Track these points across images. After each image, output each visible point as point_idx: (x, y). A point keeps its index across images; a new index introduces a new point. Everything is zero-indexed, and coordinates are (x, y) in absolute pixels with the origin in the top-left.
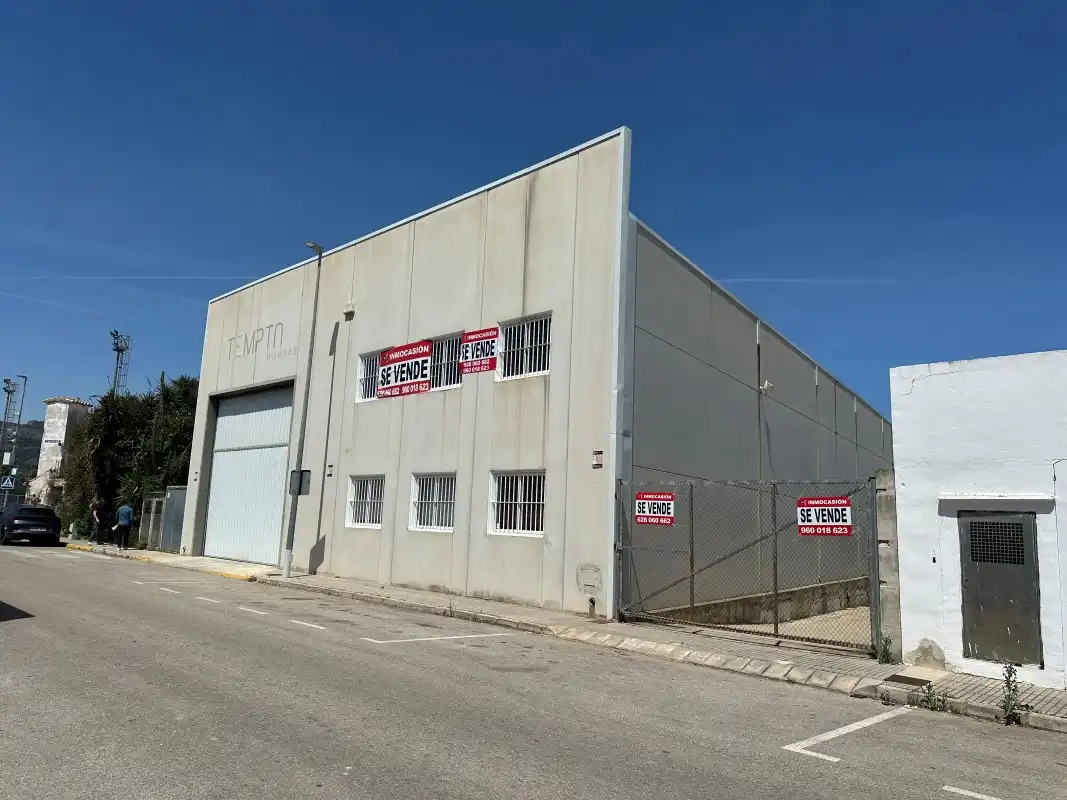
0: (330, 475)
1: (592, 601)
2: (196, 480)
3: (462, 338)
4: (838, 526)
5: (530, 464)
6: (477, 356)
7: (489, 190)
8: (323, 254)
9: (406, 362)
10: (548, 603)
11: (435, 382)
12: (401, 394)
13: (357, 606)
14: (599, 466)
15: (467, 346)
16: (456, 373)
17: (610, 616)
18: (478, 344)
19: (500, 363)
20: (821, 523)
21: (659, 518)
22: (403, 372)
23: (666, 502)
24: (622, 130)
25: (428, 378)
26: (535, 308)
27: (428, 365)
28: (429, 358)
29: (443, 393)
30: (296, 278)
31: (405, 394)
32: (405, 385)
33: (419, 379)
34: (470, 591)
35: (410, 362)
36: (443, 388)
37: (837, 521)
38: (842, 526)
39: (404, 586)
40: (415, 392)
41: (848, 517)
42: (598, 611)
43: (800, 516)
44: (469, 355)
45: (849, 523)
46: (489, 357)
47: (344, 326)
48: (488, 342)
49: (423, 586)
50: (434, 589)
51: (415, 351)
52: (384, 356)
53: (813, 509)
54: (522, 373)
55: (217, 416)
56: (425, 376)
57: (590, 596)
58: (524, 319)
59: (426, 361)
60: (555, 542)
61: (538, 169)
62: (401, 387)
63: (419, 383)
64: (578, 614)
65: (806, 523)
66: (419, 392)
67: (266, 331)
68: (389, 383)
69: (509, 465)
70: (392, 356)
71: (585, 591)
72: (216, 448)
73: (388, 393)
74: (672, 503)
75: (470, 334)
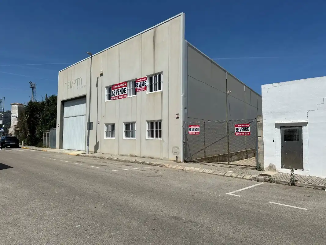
0: (99, 124)
1: (177, 157)
2: (59, 127)
3: (136, 81)
4: (246, 132)
5: (158, 118)
6: (141, 86)
7: (142, 34)
8: (92, 56)
9: (119, 89)
10: (164, 158)
11: (128, 95)
12: (118, 99)
13: (109, 161)
14: (178, 118)
15: (138, 83)
16: (135, 92)
17: (182, 161)
18: (141, 82)
19: (148, 88)
20: (241, 132)
21: (195, 132)
22: (119, 92)
23: (197, 128)
24: (182, 13)
25: (126, 94)
26: (158, 71)
27: (126, 89)
28: (126, 87)
29: (131, 98)
30: (85, 63)
31: (120, 99)
32: (119, 96)
33: (124, 94)
34: (142, 156)
35: (121, 88)
36: (131, 96)
37: (246, 131)
38: (248, 132)
39: (123, 155)
40: (123, 98)
41: (249, 130)
42: (178, 160)
43: (235, 130)
44: (138, 86)
45: (249, 131)
46: (144, 86)
47: (100, 78)
48: (144, 82)
49: (128, 155)
50: (131, 156)
51: (122, 85)
52: (113, 87)
53: (239, 128)
54: (154, 91)
55: (64, 107)
56: (125, 93)
57: (176, 156)
58: (154, 74)
59: (125, 88)
60: (166, 141)
61: (157, 26)
62: (118, 96)
63: (124, 95)
64: (173, 161)
65: (237, 132)
66: (124, 98)
67: (77, 80)
68: (115, 95)
69: (152, 119)
70: (115, 87)
71: (175, 154)
72: (64, 116)
73: (115, 98)
74: (199, 128)
75: (139, 79)
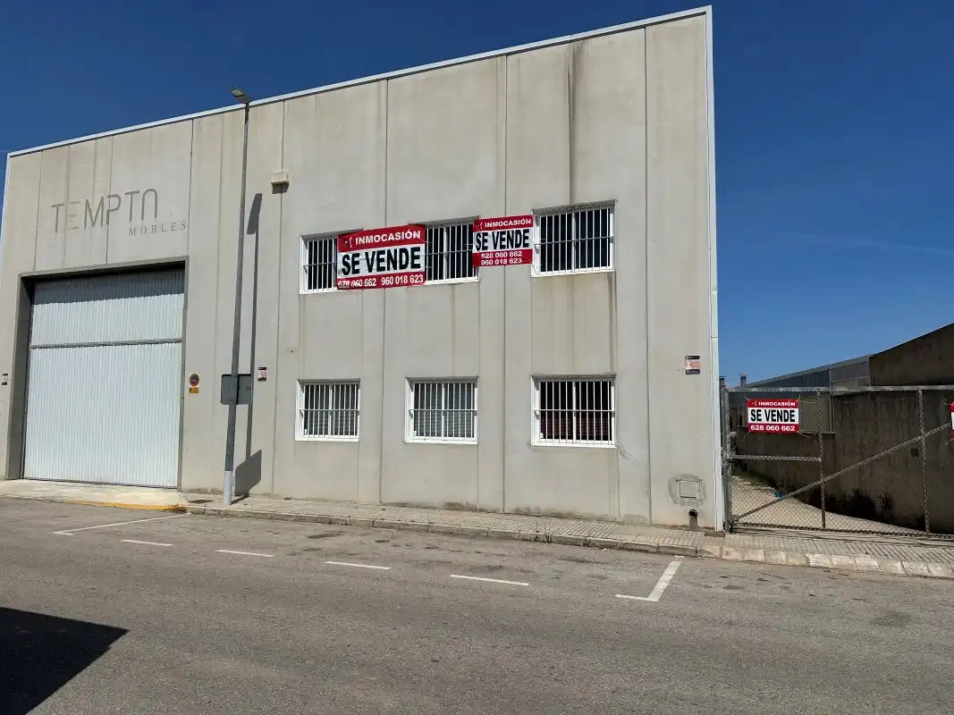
0: (263, 379)
1: (693, 514)
2: (5, 384)
3: (477, 224)
5: (590, 366)
6: (502, 247)
7: (508, 54)
9: (386, 249)
10: (627, 516)
11: (434, 272)
12: (379, 285)
14: (698, 371)
15: (486, 234)
16: (469, 264)
17: (720, 527)
18: (504, 233)
19: (537, 258)
21: (780, 425)
22: (380, 260)
23: (789, 410)
24: (709, 9)
25: (422, 269)
26: (590, 194)
27: (422, 253)
28: (422, 247)
29: (450, 287)
31: (385, 286)
32: (385, 276)
33: (409, 269)
34: (510, 506)
35: (392, 249)
36: (445, 281)
39: (404, 505)
40: (404, 285)
42: (701, 522)
44: (490, 244)
46: (521, 248)
47: (271, 201)
48: (518, 232)
49: (437, 505)
50: (452, 507)
51: (404, 235)
52: (346, 240)
55: (32, 303)
56: (418, 266)
57: (689, 508)
58: (572, 208)
59: (418, 249)
60: (635, 451)
61: (587, 38)
62: (379, 278)
63: (409, 274)
64: (674, 527)
66: (409, 284)
67: (126, 200)
68: (358, 271)
69: (560, 368)
70: (361, 240)
71: (683, 504)
72: (33, 343)
73: (356, 284)
74: (797, 410)
75: (488, 221)
